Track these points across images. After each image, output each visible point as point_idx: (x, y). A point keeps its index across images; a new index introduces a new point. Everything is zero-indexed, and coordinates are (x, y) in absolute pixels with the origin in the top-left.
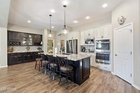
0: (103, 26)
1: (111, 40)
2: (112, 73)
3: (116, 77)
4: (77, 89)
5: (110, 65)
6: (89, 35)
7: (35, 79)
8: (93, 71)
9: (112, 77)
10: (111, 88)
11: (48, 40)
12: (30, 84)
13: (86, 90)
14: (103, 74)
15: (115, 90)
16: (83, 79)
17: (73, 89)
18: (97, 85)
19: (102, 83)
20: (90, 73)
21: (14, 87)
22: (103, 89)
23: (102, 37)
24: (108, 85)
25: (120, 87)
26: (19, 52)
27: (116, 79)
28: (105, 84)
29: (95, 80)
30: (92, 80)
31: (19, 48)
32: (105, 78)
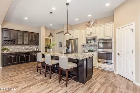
0: (105, 25)
1: (114, 40)
2: (115, 72)
3: (119, 76)
4: (81, 87)
5: (112, 64)
6: (91, 34)
7: (37, 79)
8: (95, 71)
9: (114, 76)
10: (114, 86)
11: (45, 39)
12: (34, 84)
13: (91, 88)
14: (106, 73)
15: (118, 87)
16: (87, 78)
17: (78, 87)
18: (100, 83)
19: (105, 82)
20: (93, 72)
21: (17, 87)
22: (107, 87)
23: (105, 36)
24: (111, 83)
25: (122, 85)
26: (14, 51)
27: (118, 77)
28: (108, 83)
29: (98, 79)
30: (95, 79)
31: (13, 48)
32: (108, 77)
